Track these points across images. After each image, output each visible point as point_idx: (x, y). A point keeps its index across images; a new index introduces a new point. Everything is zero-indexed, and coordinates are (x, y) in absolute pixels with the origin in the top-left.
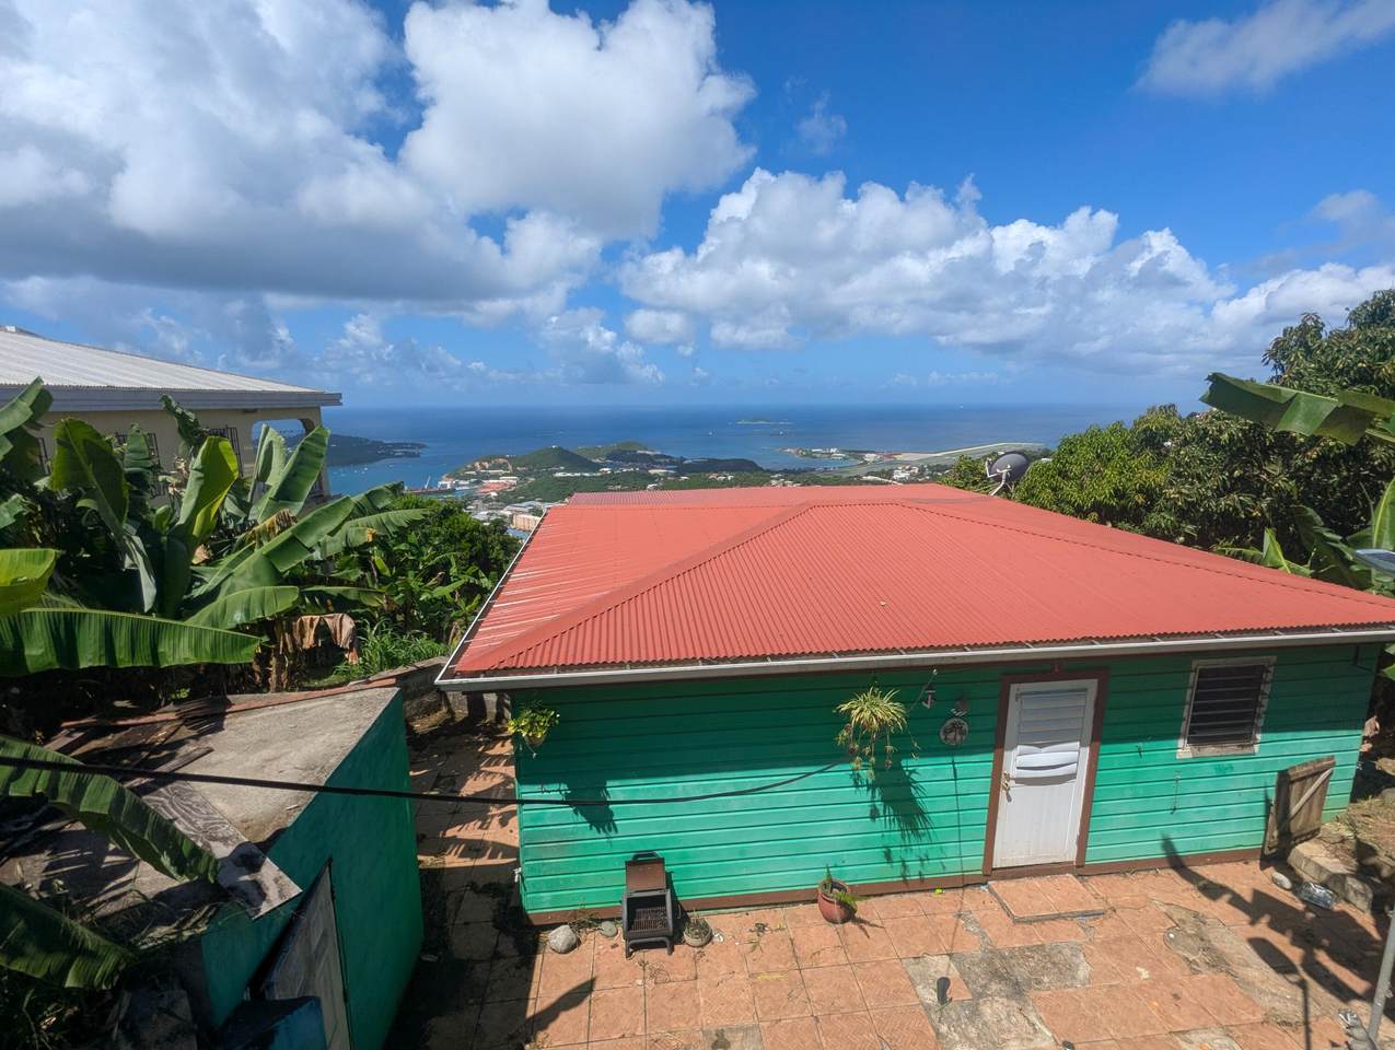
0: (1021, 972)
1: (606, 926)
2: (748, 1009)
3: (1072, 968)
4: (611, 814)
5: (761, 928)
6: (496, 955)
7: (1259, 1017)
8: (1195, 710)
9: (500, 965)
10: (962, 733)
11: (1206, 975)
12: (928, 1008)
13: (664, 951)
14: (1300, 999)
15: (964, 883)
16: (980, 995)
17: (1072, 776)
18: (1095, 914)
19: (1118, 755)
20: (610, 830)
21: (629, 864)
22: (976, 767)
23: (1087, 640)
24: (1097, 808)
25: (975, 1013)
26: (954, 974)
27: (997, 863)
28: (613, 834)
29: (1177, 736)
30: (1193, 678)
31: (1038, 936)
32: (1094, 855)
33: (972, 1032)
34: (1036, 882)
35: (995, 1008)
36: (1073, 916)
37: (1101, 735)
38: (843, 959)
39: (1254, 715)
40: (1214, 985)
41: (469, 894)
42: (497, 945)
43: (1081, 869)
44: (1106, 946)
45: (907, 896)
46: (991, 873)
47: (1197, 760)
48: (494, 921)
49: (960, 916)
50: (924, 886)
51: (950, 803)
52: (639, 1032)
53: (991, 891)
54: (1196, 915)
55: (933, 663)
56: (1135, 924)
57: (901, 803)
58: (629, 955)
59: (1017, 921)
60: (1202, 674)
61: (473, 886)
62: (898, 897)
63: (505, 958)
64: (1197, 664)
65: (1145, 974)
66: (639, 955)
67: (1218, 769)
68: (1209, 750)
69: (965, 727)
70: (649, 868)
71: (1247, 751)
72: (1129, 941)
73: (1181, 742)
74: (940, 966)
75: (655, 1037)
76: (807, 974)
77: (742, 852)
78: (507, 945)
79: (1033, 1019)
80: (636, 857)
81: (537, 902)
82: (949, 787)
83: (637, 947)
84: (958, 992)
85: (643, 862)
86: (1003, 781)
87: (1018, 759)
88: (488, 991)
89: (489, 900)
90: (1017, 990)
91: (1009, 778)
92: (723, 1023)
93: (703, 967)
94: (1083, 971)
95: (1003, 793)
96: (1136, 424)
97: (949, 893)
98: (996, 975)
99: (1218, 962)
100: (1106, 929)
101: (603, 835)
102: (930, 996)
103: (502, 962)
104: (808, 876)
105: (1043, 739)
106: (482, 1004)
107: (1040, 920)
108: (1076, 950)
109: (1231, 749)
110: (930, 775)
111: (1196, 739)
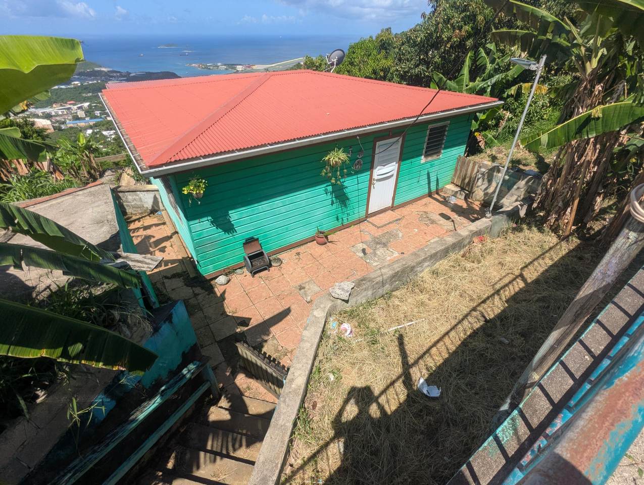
0: (384, 240)
1: (239, 271)
2: (306, 277)
3: (397, 235)
4: (233, 225)
5: (298, 254)
6: (196, 295)
7: (445, 231)
8: (427, 144)
9: (200, 297)
10: (361, 165)
11: (431, 226)
12: (362, 258)
13: (267, 271)
14: (453, 224)
15: (360, 221)
16: (375, 250)
17: (392, 175)
18: (400, 219)
19: (406, 164)
20: (233, 232)
21: (244, 244)
22: (364, 177)
23: (404, 118)
24: (400, 185)
25: (375, 254)
26: (365, 246)
27: (369, 212)
28: (235, 234)
29: (421, 155)
30: (428, 132)
31: (386, 230)
32: (396, 203)
33: (376, 259)
34: (381, 215)
35: (380, 251)
36: (394, 221)
37: (402, 158)
38: (330, 254)
39: (442, 144)
40: (433, 227)
41: (165, 281)
42: (193, 292)
43: (392, 208)
44: (405, 227)
45: (343, 231)
46: (368, 216)
47: (426, 163)
48: (186, 285)
49: (361, 231)
50: (348, 226)
51: (356, 193)
52: (271, 295)
53: (368, 221)
54: (425, 212)
55: (356, 134)
56: (410, 219)
57: (341, 196)
58: (253, 277)
59: (378, 228)
60: (431, 130)
61: (166, 277)
62: (340, 232)
63: (200, 294)
64: (430, 126)
65: (416, 230)
66: (257, 275)
67: (431, 165)
68: (430, 159)
69: (362, 162)
70: (253, 243)
71: (439, 157)
72: (410, 224)
73: (423, 157)
74: (361, 246)
75: (278, 295)
76: (320, 261)
77: (287, 228)
78: (198, 290)
79: (391, 250)
80: (246, 241)
81: (206, 270)
82: (356, 187)
83: (255, 273)
84: (368, 251)
85: (250, 241)
86: (373, 181)
87: (378, 171)
88: (201, 306)
89: (178, 279)
90: (385, 245)
91: (374, 179)
92: (299, 283)
93: (283, 271)
94: (400, 235)
95: (372, 186)
96: (377, 38)
97: (356, 226)
98: (378, 243)
99: (433, 222)
100: (403, 222)
101: (231, 235)
102: (362, 255)
103: (200, 296)
104: (310, 232)
105: (385, 163)
106: (201, 310)
107: (385, 225)
108: (397, 230)
109: (435, 157)
110: (350, 184)
111: (427, 156)
